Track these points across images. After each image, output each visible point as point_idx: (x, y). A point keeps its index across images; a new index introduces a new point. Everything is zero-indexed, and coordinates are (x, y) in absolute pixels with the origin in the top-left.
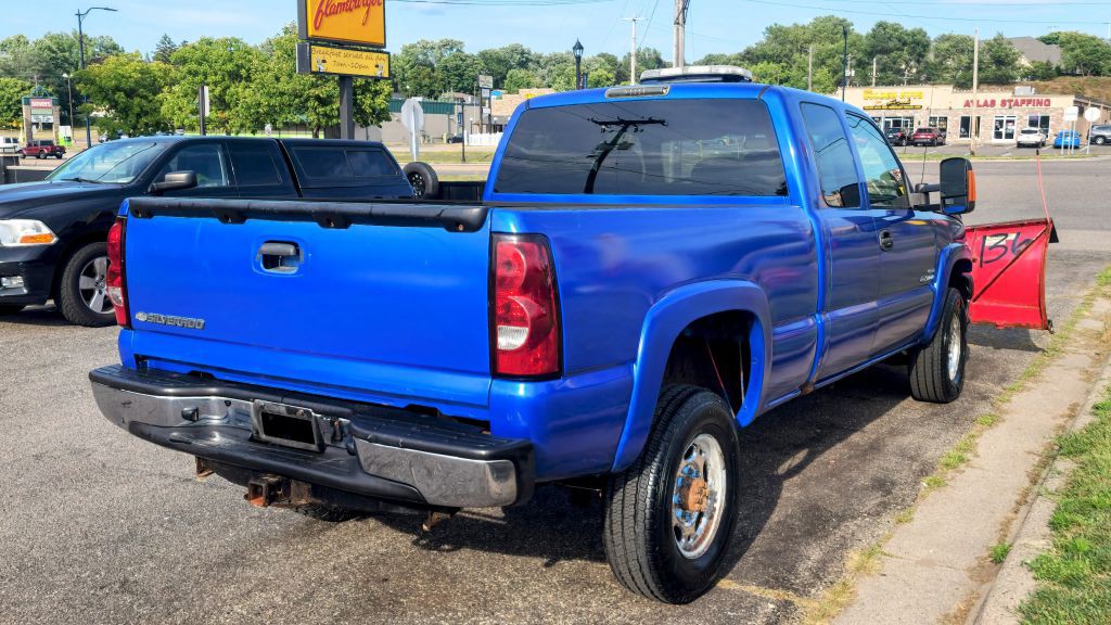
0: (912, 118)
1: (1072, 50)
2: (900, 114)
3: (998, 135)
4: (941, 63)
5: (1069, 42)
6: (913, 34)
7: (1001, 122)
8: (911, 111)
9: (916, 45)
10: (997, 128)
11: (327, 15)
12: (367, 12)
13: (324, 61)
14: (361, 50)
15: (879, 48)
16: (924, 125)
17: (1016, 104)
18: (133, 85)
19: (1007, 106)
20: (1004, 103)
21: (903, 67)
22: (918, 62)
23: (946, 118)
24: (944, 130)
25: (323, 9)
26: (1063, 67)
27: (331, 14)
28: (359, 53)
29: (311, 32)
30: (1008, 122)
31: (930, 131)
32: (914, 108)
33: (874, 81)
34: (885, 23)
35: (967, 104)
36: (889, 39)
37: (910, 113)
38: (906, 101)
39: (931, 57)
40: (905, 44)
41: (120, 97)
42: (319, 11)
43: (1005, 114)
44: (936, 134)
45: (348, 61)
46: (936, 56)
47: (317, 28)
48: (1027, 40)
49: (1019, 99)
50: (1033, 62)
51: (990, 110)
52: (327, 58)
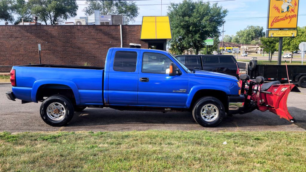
11: (275, 22)
12: (291, 20)
13: (273, 34)
14: (287, 30)
18: (272, 40)
25: (274, 21)
27: (277, 22)
28: (286, 31)
29: (270, 27)
41: (268, 43)
42: (273, 21)
45: (281, 33)
47: (271, 26)
52: (274, 33)
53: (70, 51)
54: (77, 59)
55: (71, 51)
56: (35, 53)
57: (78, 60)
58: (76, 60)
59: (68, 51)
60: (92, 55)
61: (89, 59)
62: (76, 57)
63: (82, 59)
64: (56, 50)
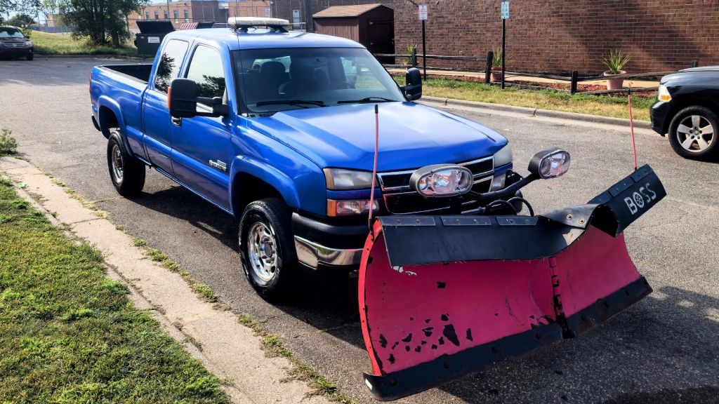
53: (606, 18)
54: (621, 40)
55: (608, 18)
56: (530, 24)
57: (624, 43)
58: (618, 43)
59: (602, 18)
60: (664, 28)
61: (656, 40)
62: (618, 36)
63: (634, 40)
64: (574, 15)
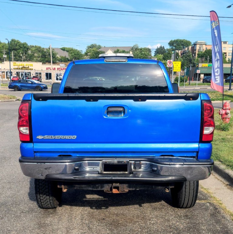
0: (30, 73)
1: (71, 53)
2: (26, 71)
3: (57, 79)
4: (33, 55)
5: (70, 51)
6: (23, 44)
7: (58, 75)
8: (29, 70)
9: (25, 48)
10: (57, 77)
15: (13, 48)
16: (34, 75)
17: (62, 69)
19: (59, 70)
20: (58, 69)
21: (21, 55)
22: (26, 54)
23: (41, 73)
24: (41, 77)
26: (69, 58)
30: (60, 75)
31: (37, 77)
32: (30, 69)
33: (13, 59)
34: (14, 40)
35: (47, 69)
36: (16, 45)
37: (29, 71)
38: (27, 67)
39: (30, 52)
40: (21, 48)
43: (59, 72)
44: (39, 78)
46: (32, 52)
48: (57, 49)
49: (62, 68)
50: (60, 56)
51: (54, 71)
